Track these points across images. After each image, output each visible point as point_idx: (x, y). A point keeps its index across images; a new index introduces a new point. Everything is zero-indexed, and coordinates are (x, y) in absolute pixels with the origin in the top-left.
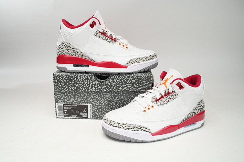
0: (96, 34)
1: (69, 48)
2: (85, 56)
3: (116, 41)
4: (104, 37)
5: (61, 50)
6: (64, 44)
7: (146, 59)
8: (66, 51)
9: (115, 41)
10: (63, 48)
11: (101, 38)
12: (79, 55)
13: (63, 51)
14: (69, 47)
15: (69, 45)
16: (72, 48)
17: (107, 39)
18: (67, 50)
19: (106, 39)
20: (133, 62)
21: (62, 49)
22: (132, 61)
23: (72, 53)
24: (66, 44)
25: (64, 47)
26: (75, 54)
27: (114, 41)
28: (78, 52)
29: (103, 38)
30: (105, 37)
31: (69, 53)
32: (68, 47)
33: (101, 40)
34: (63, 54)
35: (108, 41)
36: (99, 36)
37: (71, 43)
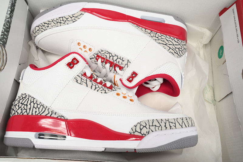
0: (129, 63)
1: (171, 46)
2: (146, 32)
3: (96, 56)
4: (116, 60)
5: (182, 46)
6: (177, 54)
7: (50, 23)
8: (175, 43)
9: (98, 56)
10: (179, 49)
11: (120, 58)
12: (155, 34)
13: (179, 44)
14: (170, 48)
15: (171, 50)
16: (166, 45)
17: (110, 57)
18: (174, 45)
19: (113, 57)
20: (71, 18)
21: (181, 48)
22: (73, 18)
23: (166, 38)
24: (175, 53)
25: (177, 50)
26: (162, 37)
27: (99, 54)
28: (157, 39)
29: (118, 58)
30: (114, 59)
31: (170, 39)
32: (172, 48)
33: (120, 54)
34: (179, 40)
35: (109, 53)
36: (124, 61)
37: (168, 52)
